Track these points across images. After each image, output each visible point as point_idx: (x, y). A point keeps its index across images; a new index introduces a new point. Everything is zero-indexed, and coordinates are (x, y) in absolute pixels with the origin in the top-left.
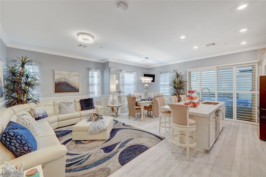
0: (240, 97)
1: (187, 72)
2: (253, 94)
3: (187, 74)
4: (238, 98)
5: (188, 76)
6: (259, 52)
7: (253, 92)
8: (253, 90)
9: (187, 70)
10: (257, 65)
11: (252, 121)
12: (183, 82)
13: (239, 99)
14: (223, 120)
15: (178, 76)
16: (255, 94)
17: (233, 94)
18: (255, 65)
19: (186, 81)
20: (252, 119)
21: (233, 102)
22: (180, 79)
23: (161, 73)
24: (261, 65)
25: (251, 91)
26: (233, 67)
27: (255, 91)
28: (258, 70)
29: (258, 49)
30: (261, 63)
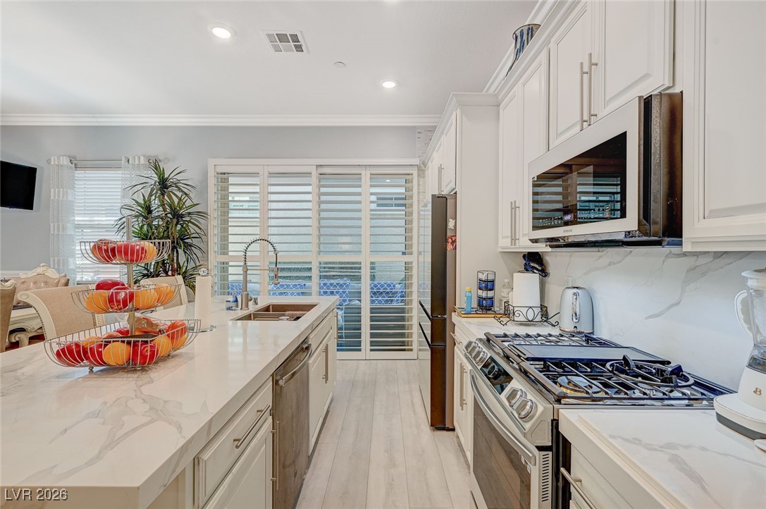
0: (377, 274)
1: (211, 174)
2: (409, 263)
3: (212, 181)
4: (373, 278)
5: (212, 189)
6: (420, 135)
7: (407, 258)
8: (407, 250)
9: (211, 162)
10: (415, 173)
11: (404, 350)
12: (189, 213)
13: (376, 282)
14: (326, 383)
15: (164, 185)
16: (412, 263)
17: (363, 265)
18: (412, 174)
19: (202, 214)
20: (403, 343)
21: (360, 292)
22: (176, 200)
23: (76, 164)
24: (424, 177)
25: (404, 253)
26: (363, 173)
27: (411, 254)
28: (418, 189)
29: (418, 127)
30: (424, 168)
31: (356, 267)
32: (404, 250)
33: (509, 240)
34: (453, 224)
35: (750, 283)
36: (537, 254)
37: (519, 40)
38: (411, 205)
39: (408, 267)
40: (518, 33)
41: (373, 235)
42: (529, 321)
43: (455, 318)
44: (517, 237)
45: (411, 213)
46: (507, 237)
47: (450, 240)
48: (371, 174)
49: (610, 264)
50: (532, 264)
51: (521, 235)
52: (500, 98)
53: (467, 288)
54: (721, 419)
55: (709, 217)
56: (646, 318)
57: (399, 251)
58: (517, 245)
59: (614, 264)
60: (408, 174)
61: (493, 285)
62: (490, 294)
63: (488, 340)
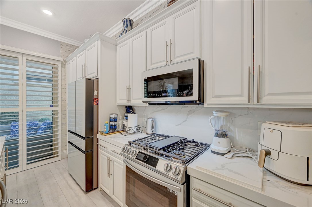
2: (55, 111)
6: (62, 46)
7: (54, 109)
8: (54, 104)
10: (60, 65)
11: (53, 157)
16: (57, 111)
18: (57, 65)
24: (64, 68)
25: (51, 106)
26: (20, 57)
27: (57, 106)
28: (62, 73)
29: (61, 42)
30: (65, 64)
31: (15, 115)
32: (51, 104)
33: (126, 101)
34: (97, 93)
35: (214, 115)
36: (131, 106)
37: (126, 23)
38: (57, 81)
39: (54, 113)
40: (125, 20)
41: (28, 95)
42: (135, 132)
43: (99, 136)
44: (130, 100)
45: (57, 85)
46: (125, 99)
47: (95, 100)
48: (27, 60)
49: (162, 110)
50: (131, 110)
51: (131, 99)
52: (118, 42)
53: (106, 122)
54: (212, 152)
55: (213, 98)
56: (176, 126)
57: (48, 105)
58: (130, 103)
59: (164, 109)
60: (55, 65)
61: (116, 120)
62: (116, 123)
63: (130, 144)
